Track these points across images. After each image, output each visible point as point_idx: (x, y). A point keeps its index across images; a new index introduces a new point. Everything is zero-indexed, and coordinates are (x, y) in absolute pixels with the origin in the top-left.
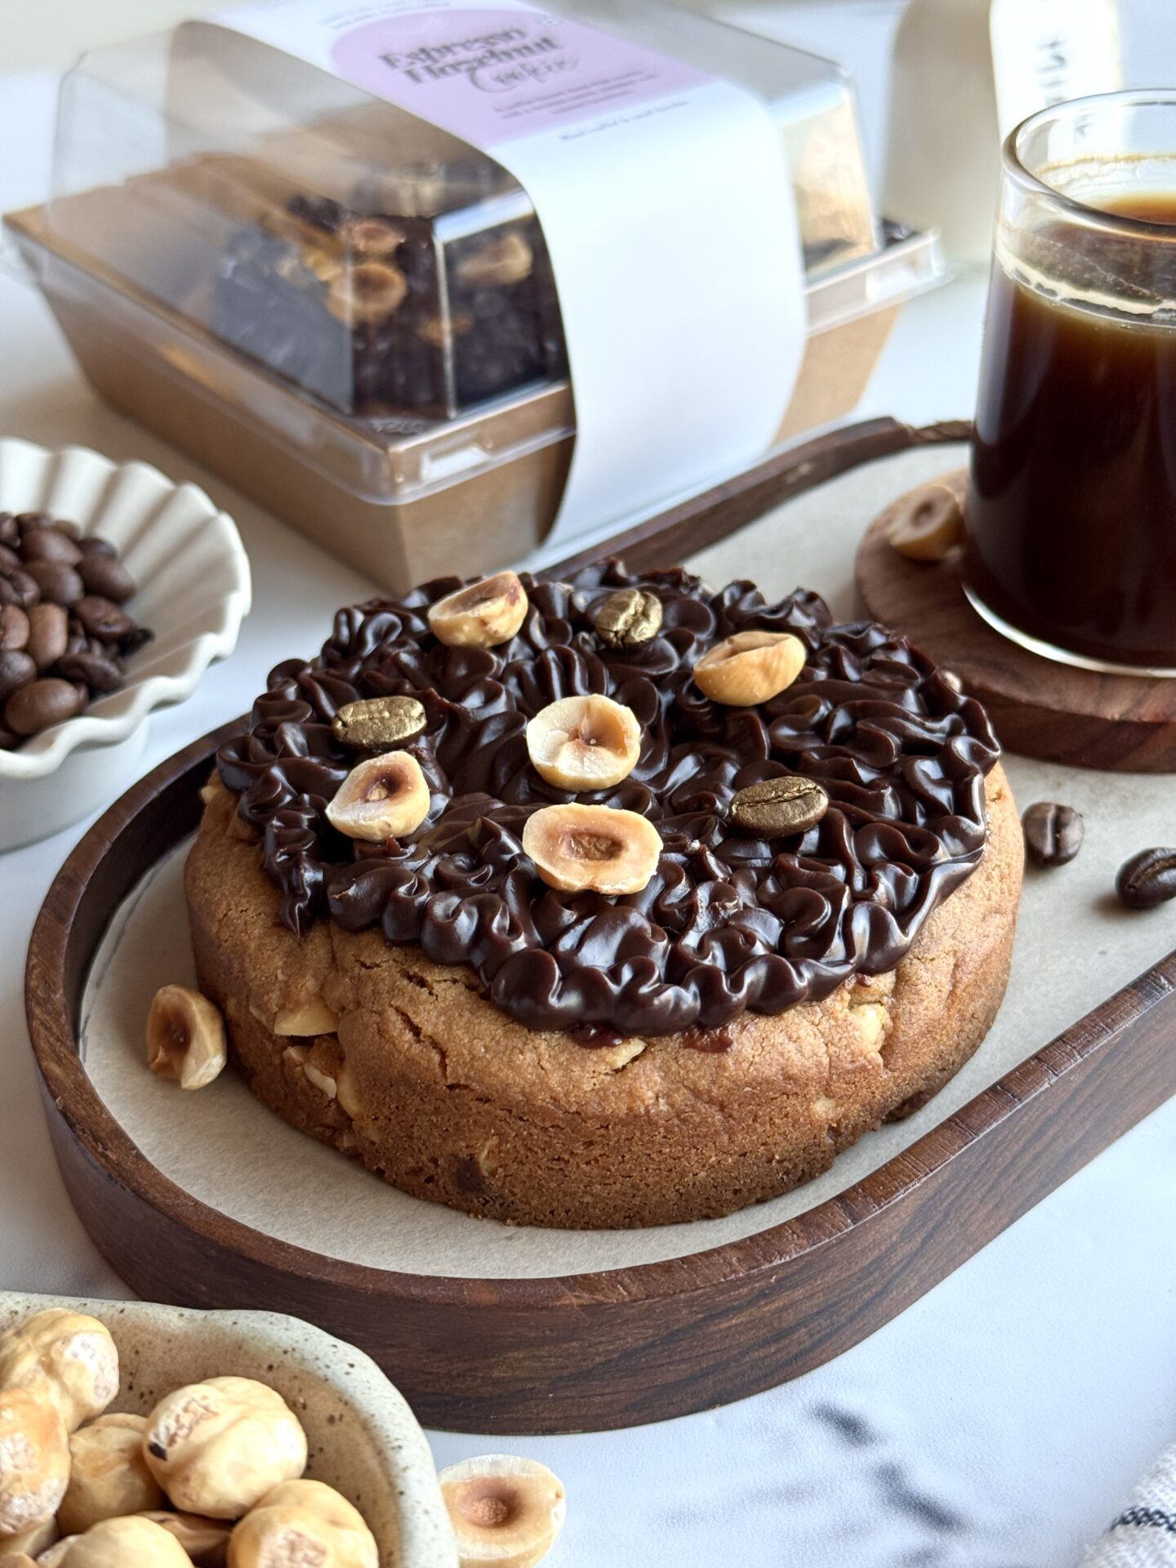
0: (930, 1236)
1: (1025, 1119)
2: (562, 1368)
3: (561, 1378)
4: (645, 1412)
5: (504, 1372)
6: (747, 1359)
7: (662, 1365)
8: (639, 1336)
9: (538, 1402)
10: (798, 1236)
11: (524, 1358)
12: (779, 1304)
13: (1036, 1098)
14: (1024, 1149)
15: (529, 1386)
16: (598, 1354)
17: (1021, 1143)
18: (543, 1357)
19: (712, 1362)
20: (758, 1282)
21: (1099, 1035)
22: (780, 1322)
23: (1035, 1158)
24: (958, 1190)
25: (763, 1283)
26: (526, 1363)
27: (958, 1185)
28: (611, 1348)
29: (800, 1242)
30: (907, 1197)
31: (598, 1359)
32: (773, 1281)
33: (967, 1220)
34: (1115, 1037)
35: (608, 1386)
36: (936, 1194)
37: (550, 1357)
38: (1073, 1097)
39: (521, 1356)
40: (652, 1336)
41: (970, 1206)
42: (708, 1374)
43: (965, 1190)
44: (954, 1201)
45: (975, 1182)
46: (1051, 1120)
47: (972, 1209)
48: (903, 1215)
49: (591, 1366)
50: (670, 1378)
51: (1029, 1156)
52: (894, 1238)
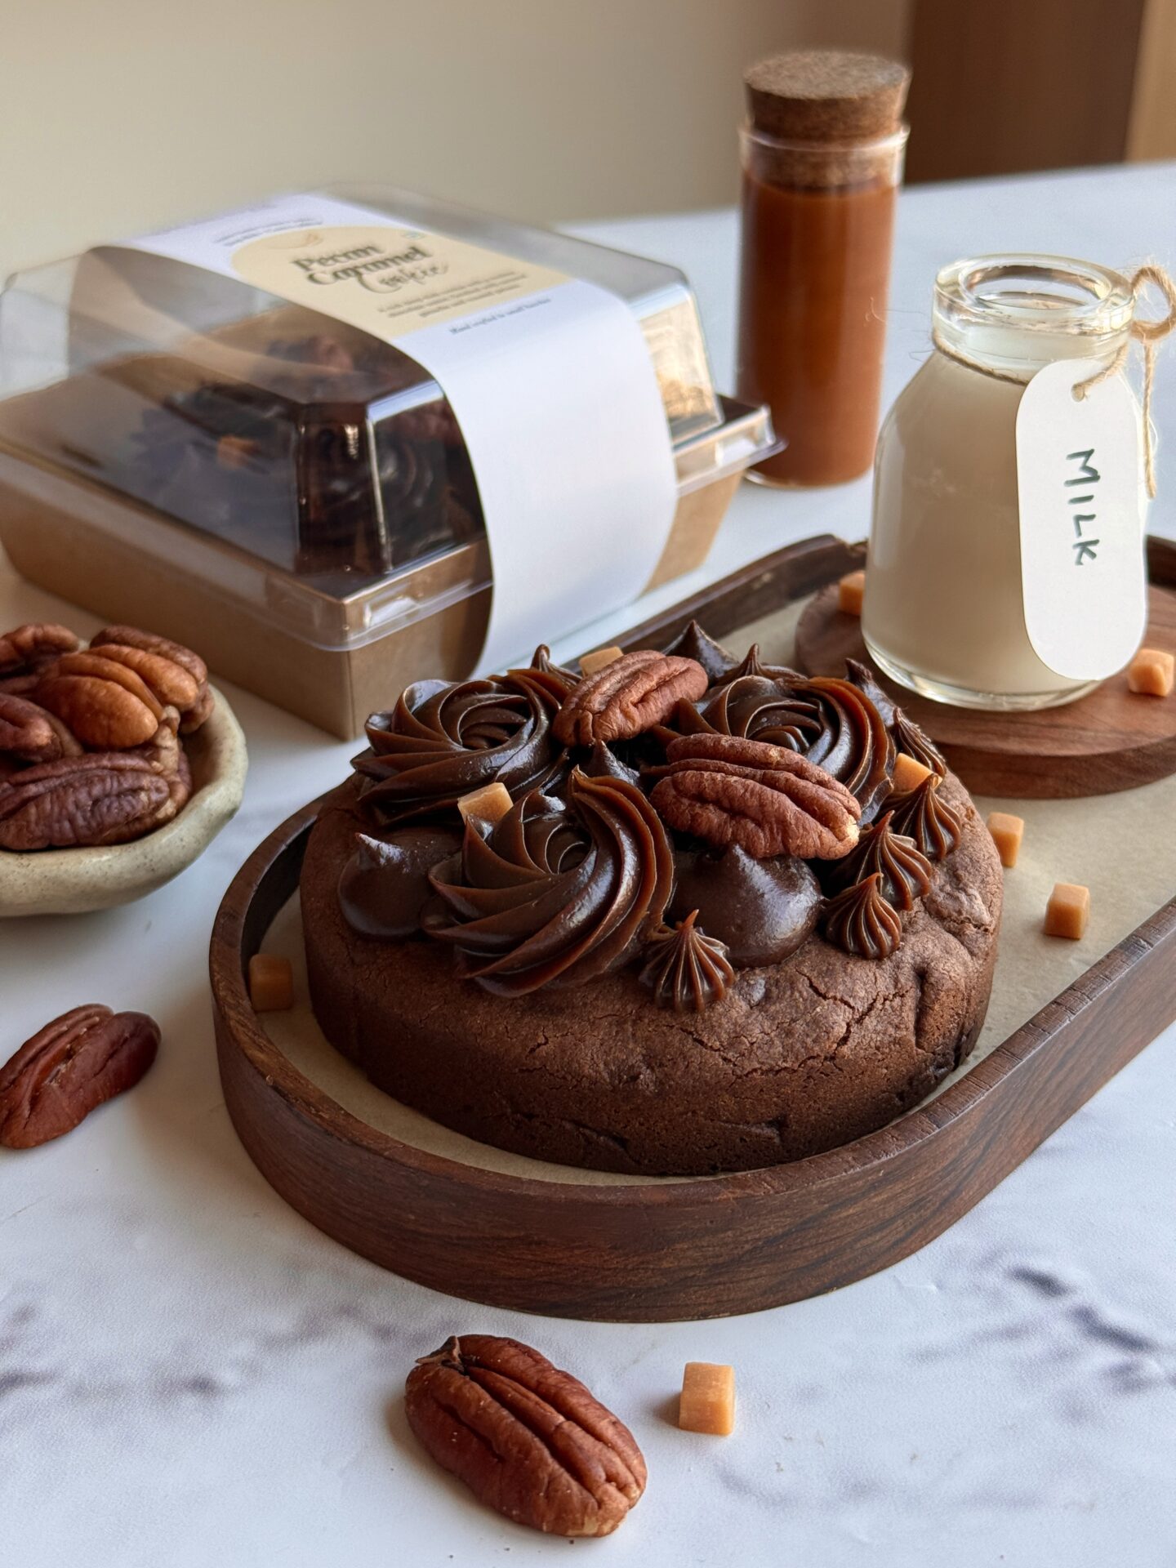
0: (988, 1145)
1: (1054, 1049)
2: (718, 1256)
3: (716, 1266)
4: (780, 1295)
5: (671, 1263)
6: (859, 1245)
7: (795, 1251)
8: (779, 1224)
9: (696, 1288)
10: (897, 1139)
11: (688, 1249)
12: (884, 1196)
13: (1061, 1032)
14: (1050, 1078)
15: (691, 1274)
16: (747, 1242)
17: (1050, 1071)
18: (703, 1247)
19: (832, 1248)
20: (870, 1175)
21: (1101, 984)
22: (884, 1213)
23: (1059, 1086)
24: (1008, 1106)
25: (874, 1177)
26: (689, 1253)
27: (1007, 1103)
28: (757, 1236)
29: (899, 1143)
30: (975, 1107)
31: (747, 1247)
32: (881, 1175)
33: (1013, 1135)
34: (1114, 985)
35: (752, 1271)
36: (993, 1109)
37: (708, 1246)
38: (1084, 1036)
39: (686, 1246)
40: (789, 1224)
41: (1015, 1123)
42: (829, 1259)
43: (1012, 1107)
44: (1005, 1116)
45: (1019, 1101)
46: (1070, 1052)
47: (1016, 1125)
48: (973, 1124)
49: (741, 1253)
50: (801, 1263)
51: (1054, 1083)
52: (966, 1143)
